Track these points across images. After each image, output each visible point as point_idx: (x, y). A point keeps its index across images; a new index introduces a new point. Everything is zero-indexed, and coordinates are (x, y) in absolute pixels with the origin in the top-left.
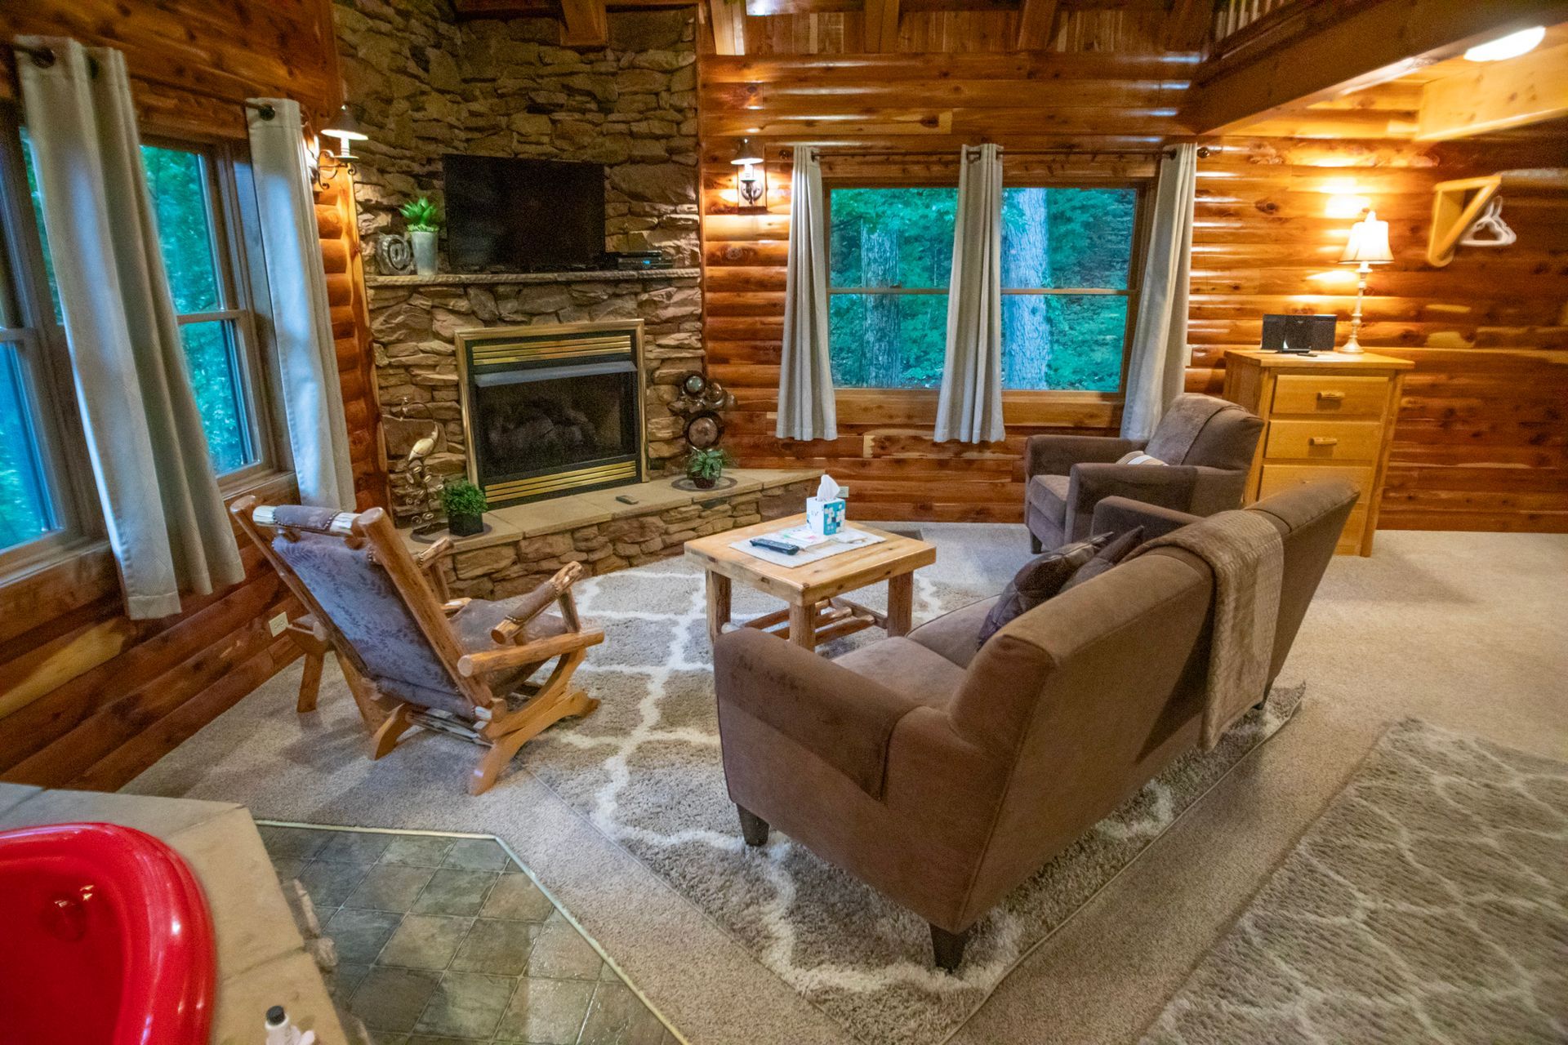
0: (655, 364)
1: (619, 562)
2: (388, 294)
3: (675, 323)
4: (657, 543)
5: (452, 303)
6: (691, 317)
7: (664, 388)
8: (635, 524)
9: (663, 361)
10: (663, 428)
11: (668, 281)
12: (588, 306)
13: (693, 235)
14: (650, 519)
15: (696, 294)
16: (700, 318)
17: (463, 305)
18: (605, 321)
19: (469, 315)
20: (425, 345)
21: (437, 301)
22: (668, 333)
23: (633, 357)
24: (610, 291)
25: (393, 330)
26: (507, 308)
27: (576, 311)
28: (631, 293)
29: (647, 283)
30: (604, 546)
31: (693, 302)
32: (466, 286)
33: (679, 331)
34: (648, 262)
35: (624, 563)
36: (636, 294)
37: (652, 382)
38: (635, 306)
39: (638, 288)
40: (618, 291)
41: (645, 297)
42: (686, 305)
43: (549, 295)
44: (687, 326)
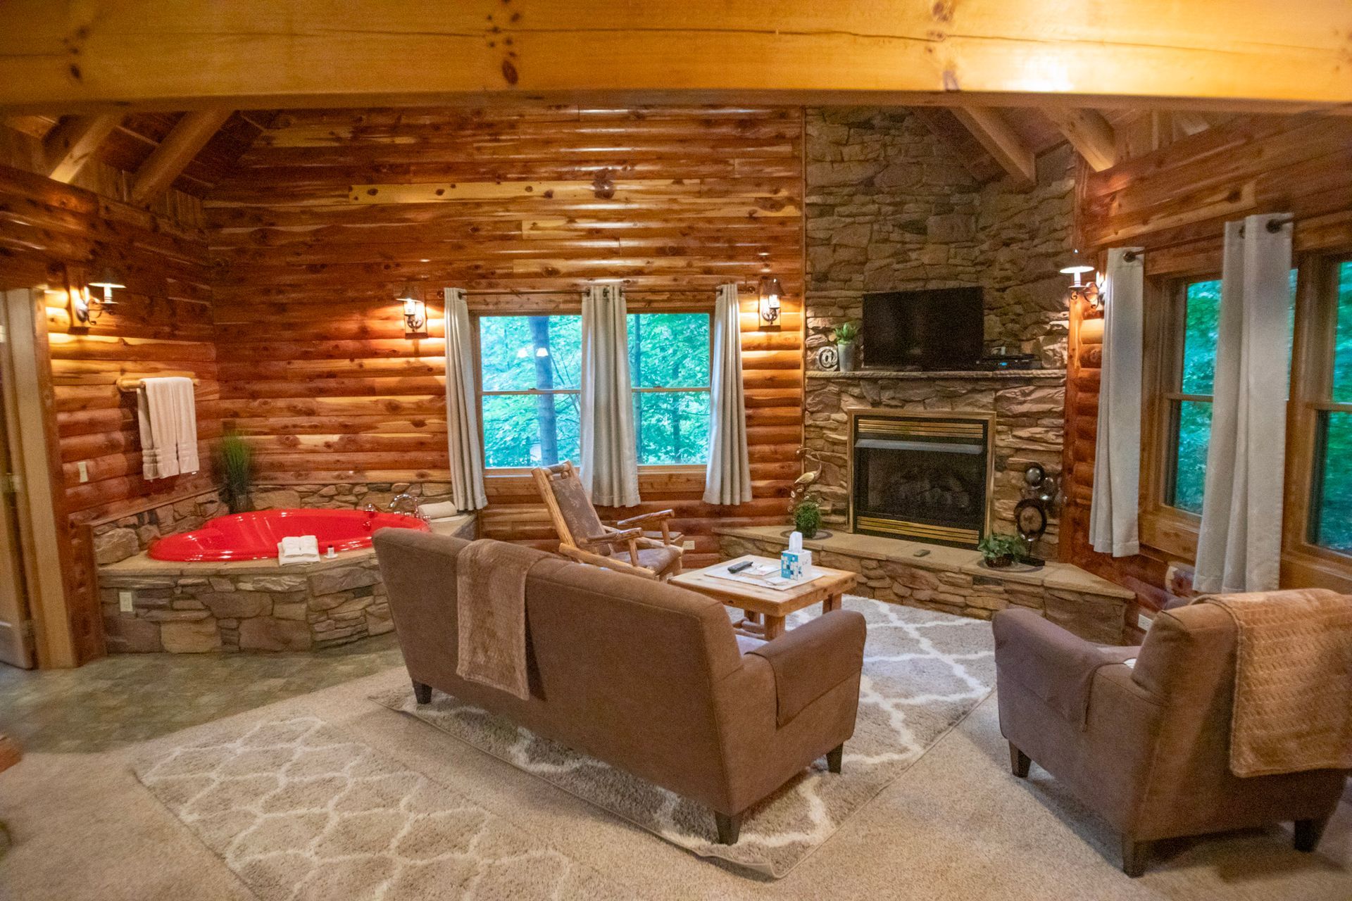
0: (1005, 452)
1: (893, 597)
2: (814, 382)
3: (1033, 418)
4: (925, 594)
5: (850, 389)
6: (1049, 413)
7: (1012, 473)
8: (907, 571)
9: (1018, 450)
10: (1010, 509)
11: (1028, 381)
12: (952, 397)
13: (1065, 340)
14: (921, 572)
15: (1059, 394)
16: (1062, 415)
17: (856, 391)
18: (963, 409)
19: (860, 398)
20: (834, 416)
21: (844, 389)
22: (1024, 426)
23: (983, 442)
24: (969, 387)
25: (816, 404)
26: (886, 396)
27: (939, 401)
28: (992, 390)
29: (1005, 381)
30: (882, 578)
31: (1052, 400)
32: (861, 378)
33: (1037, 426)
34: (1004, 364)
35: (896, 599)
36: (996, 391)
37: (1001, 467)
38: (991, 401)
39: (998, 386)
40: (978, 387)
41: (1000, 393)
42: (1045, 403)
43: (918, 388)
44: (1046, 421)
